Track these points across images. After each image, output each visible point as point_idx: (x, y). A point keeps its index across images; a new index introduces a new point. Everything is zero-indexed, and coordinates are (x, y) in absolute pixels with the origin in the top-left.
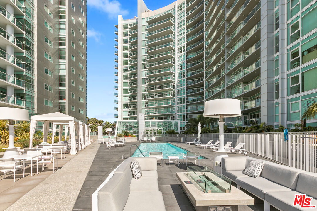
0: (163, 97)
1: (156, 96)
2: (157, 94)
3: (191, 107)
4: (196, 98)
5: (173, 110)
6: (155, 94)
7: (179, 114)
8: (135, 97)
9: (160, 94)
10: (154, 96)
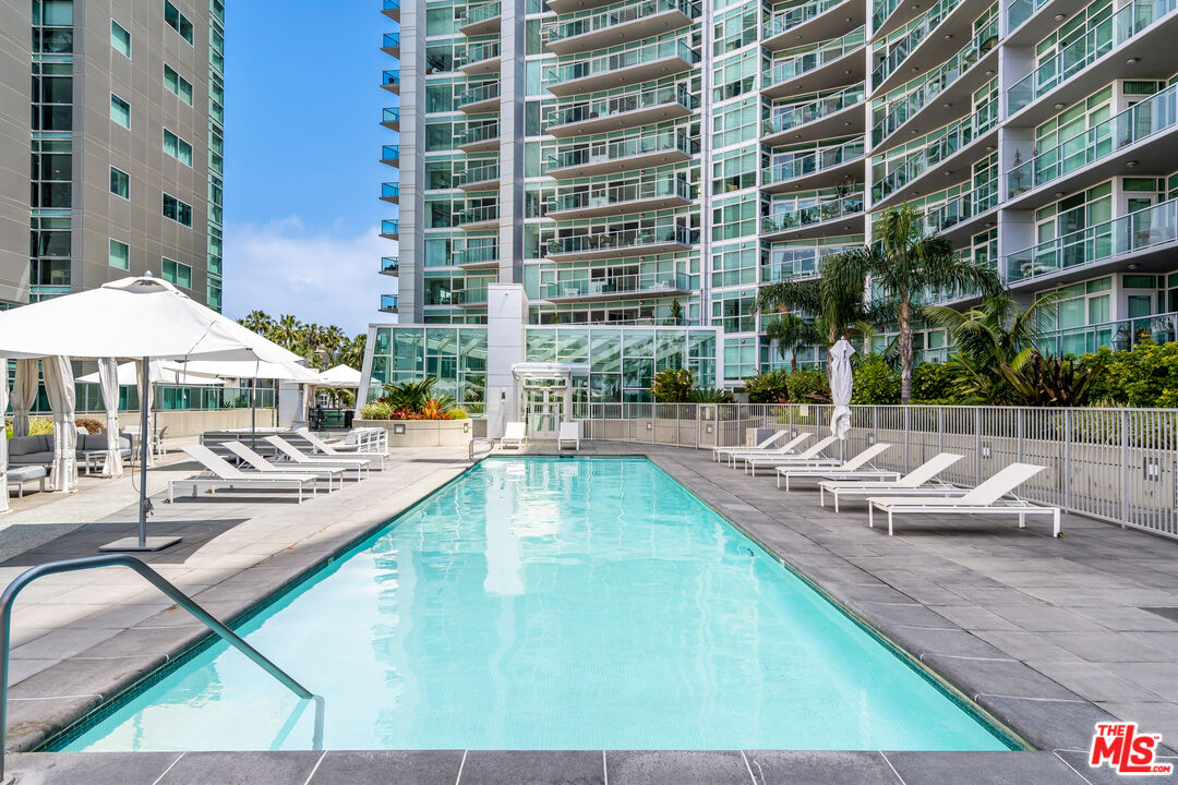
0: (633, 198)
1: (595, 195)
2: (604, 186)
3: (787, 256)
4: (815, 202)
5: (688, 272)
6: (594, 187)
7: (718, 295)
8: (486, 202)
9: (621, 183)
10: (586, 196)
